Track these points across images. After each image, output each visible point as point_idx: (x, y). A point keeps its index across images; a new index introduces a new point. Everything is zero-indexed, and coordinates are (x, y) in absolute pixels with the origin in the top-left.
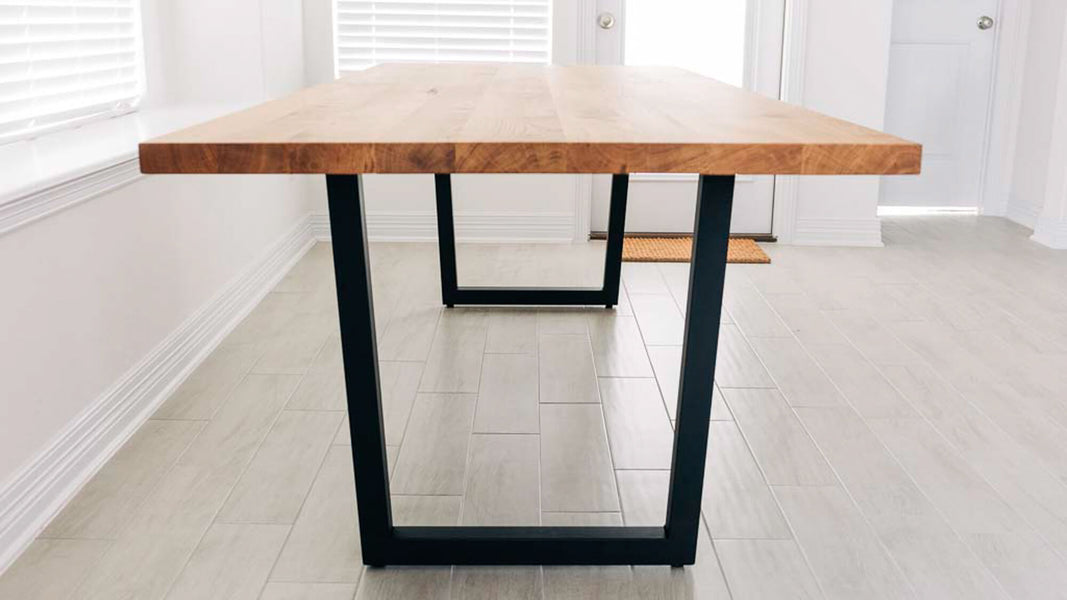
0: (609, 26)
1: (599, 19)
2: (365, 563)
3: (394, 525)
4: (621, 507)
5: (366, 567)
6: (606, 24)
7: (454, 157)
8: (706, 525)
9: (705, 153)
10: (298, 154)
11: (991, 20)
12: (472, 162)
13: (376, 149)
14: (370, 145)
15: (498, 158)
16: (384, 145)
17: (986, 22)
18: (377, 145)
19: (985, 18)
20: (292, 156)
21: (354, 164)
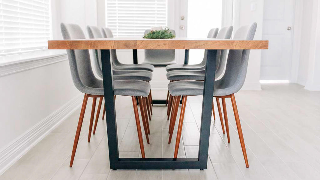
0: (183, 28)
1: (180, 27)
2: (111, 168)
3: (119, 158)
4: (186, 155)
5: (111, 169)
6: (182, 28)
7: (136, 44)
8: (210, 158)
9: (207, 43)
10: (93, 44)
11: (291, 28)
12: (141, 46)
13: (114, 42)
14: (113, 41)
15: (149, 45)
16: (117, 41)
17: (289, 28)
18: (115, 41)
19: (289, 27)
20: (91, 44)
21: (108, 46)
